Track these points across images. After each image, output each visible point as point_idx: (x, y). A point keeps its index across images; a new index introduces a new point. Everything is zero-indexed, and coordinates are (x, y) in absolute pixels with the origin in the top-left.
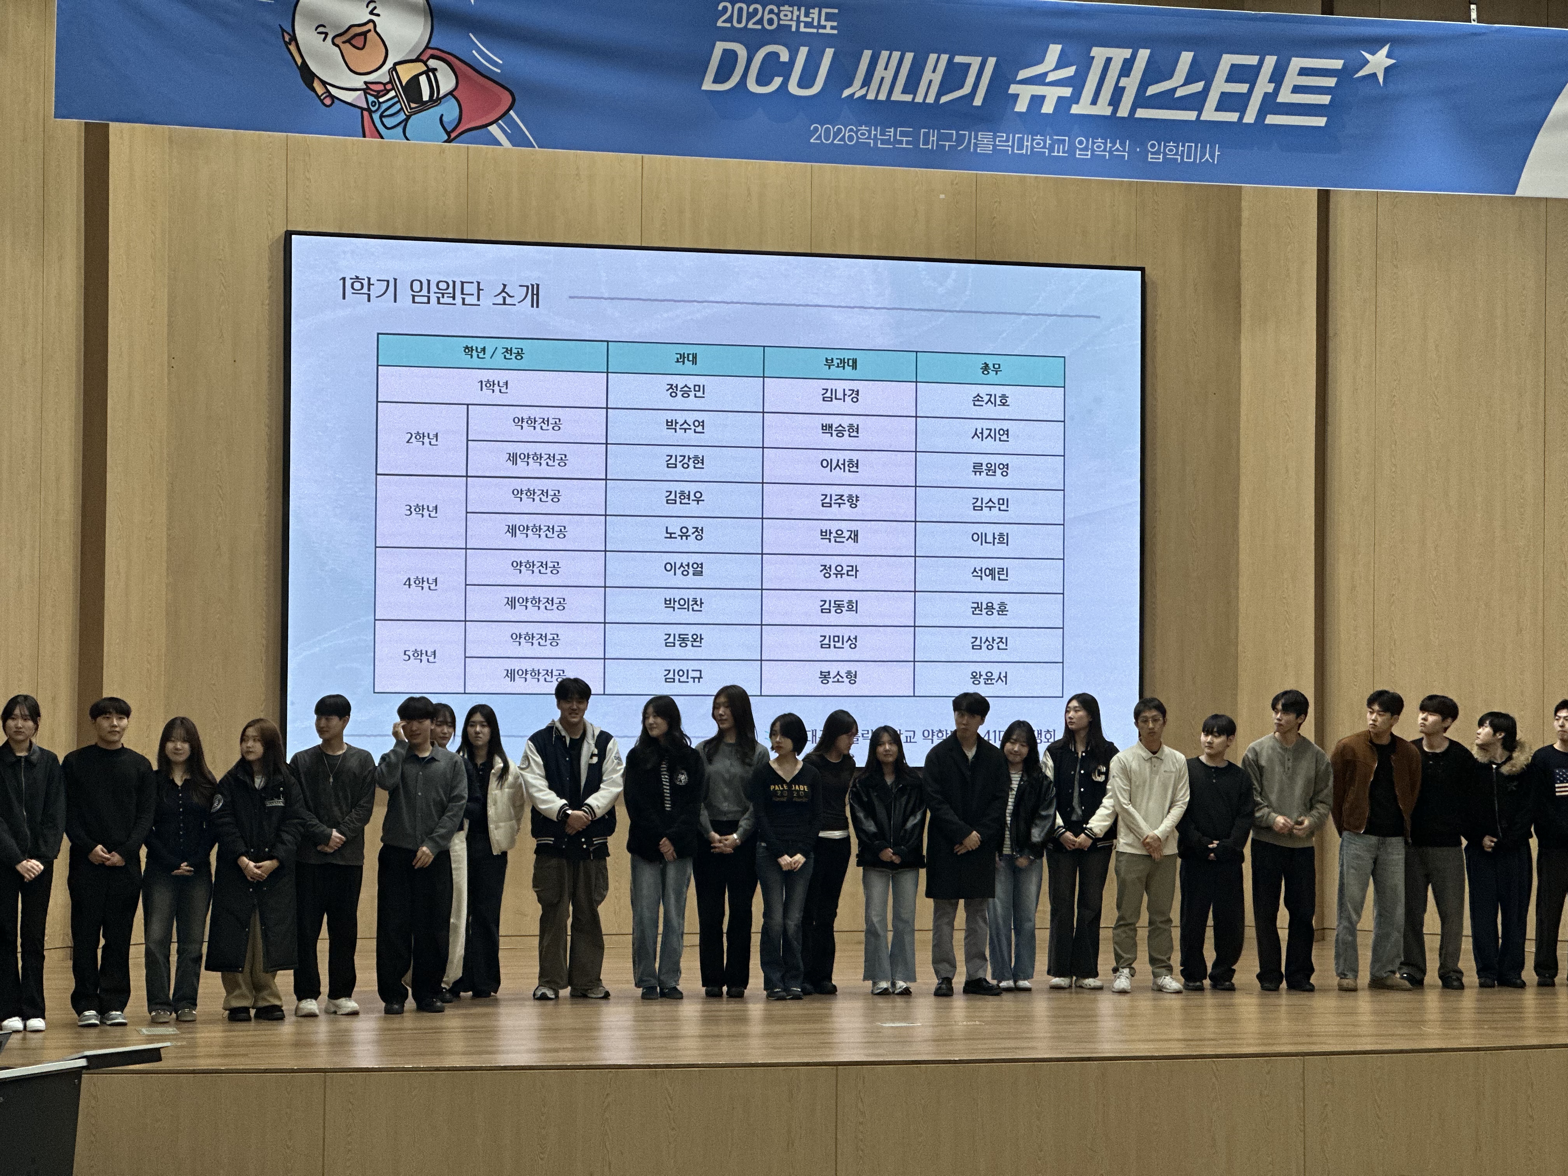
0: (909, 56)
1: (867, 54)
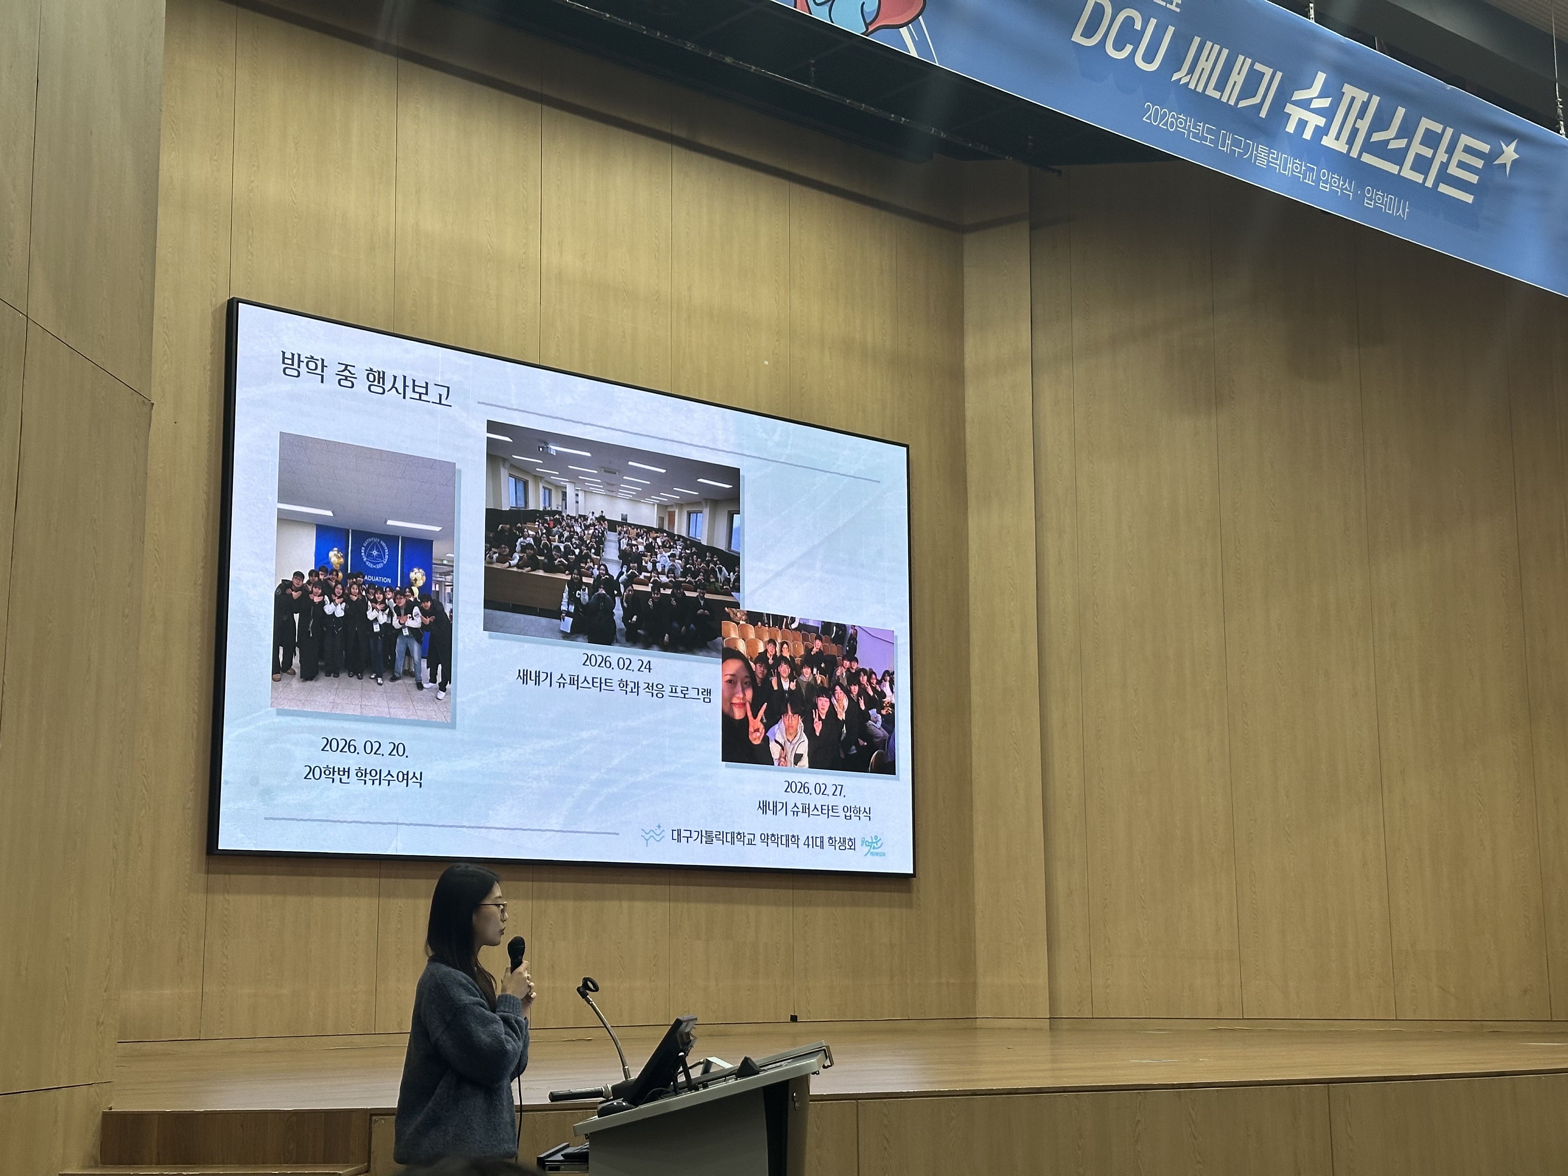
0: (1225, 52)
1: (1197, 40)
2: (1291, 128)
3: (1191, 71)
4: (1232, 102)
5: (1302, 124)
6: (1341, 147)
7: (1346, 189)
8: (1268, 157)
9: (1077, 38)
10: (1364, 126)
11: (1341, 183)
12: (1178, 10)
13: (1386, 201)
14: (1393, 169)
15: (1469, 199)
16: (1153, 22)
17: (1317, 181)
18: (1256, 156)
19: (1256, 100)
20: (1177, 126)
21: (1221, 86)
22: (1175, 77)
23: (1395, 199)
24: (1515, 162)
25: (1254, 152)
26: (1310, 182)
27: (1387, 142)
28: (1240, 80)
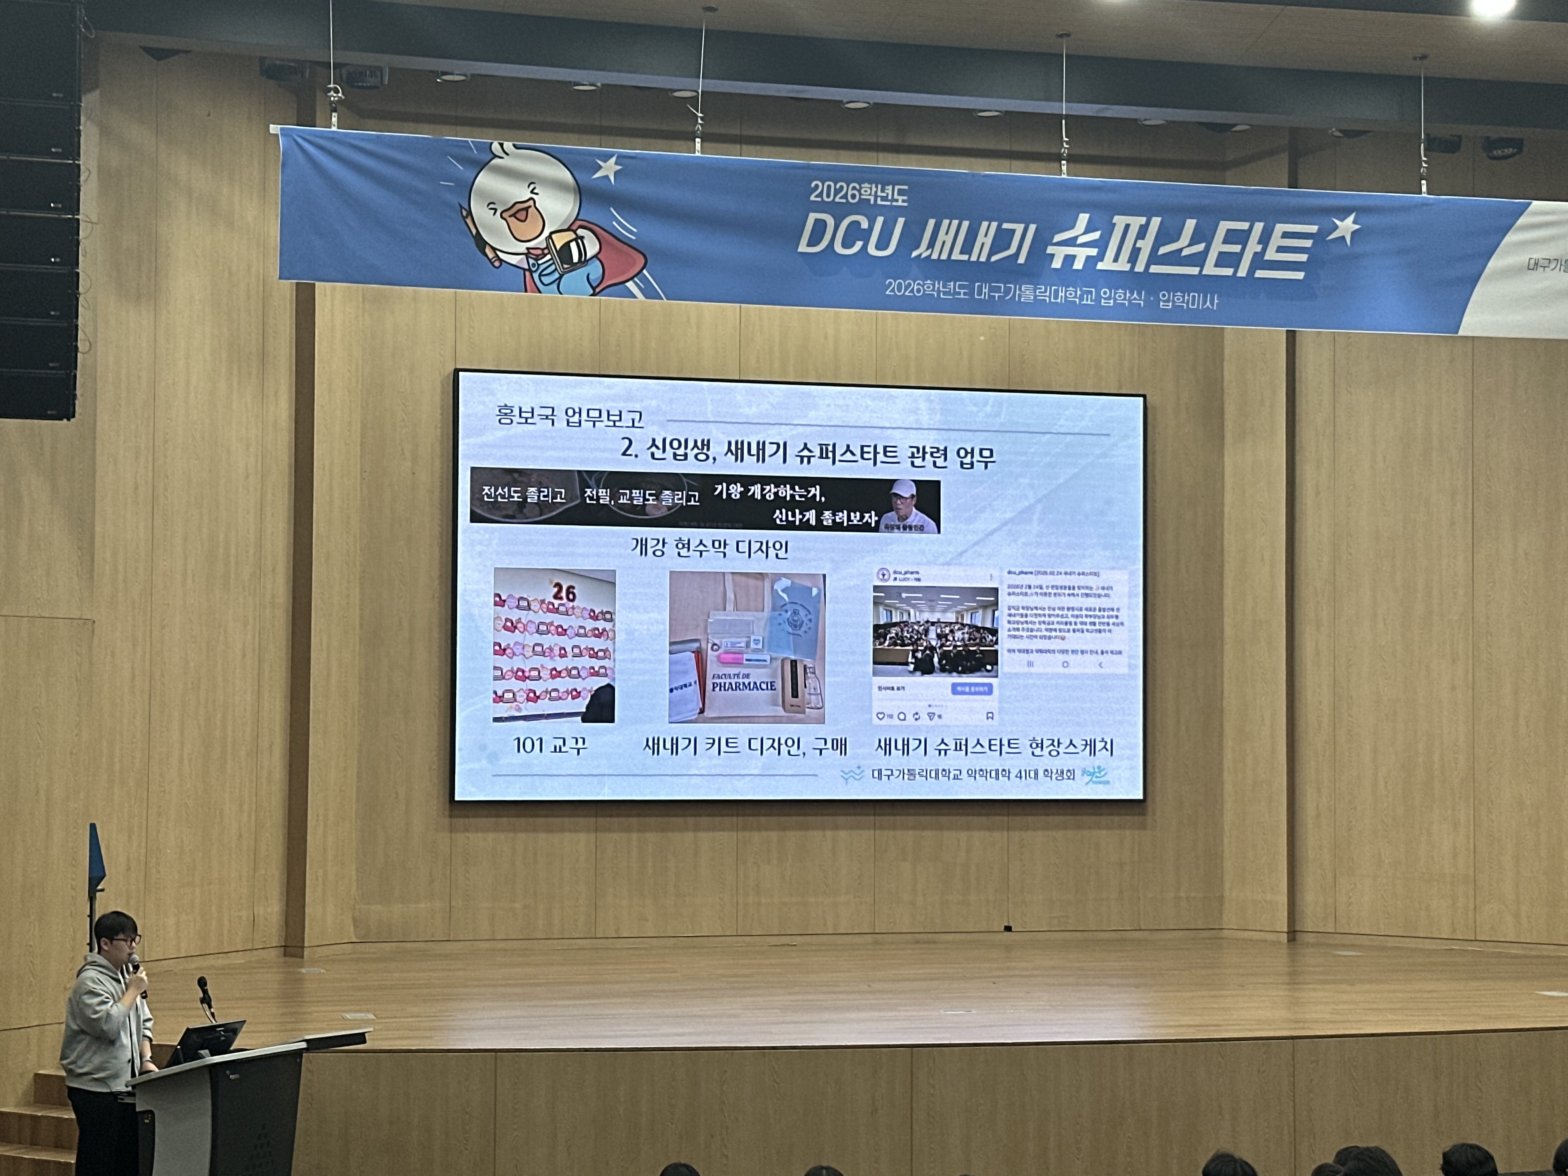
0: (966, 224)
1: (932, 222)
2: (1057, 264)
3: (931, 245)
4: (983, 259)
5: (1070, 259)
6: (1123, 265)
7: (1135, 299)
8: (1035, 292)
9: (803, 248)
10: (1146, 246)
11: (1128, 295)
12: (905, 204)
13: (1188, 300)
14: (1195, 271)
15: (1300, 275)
16: (880, 220)
17: (1099, 298)
18: (1020, 296)
19: (1013, 250)
20: (924, 290)
21: (967, 248)
22: (915, 254)
23: (1199, 296)
24: (1354, 233)
25: (1018, 292)
26: (1089, 302)
27: (1181, 250)
28: (989, 241)
